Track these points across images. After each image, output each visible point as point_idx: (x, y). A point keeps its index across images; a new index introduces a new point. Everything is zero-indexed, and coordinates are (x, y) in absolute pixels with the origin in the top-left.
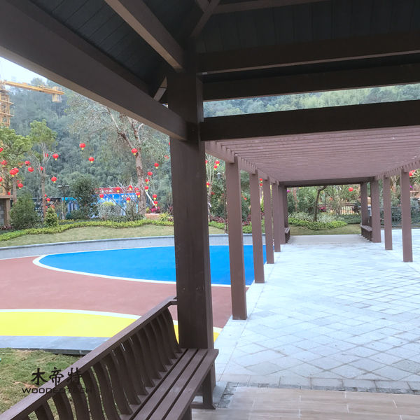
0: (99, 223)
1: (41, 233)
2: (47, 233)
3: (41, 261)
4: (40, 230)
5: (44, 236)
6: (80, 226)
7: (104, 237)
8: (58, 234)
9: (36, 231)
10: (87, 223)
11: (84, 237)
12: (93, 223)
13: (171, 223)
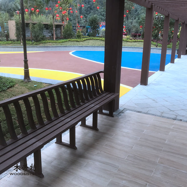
0: (99, 38)
1: (74, 41)
2: (77, 41)
3: (73, 53)
4: (74, 40)
5: (75, 42)
6: (91, 39)
7: (100, 45)
8: (81, 42)
9: (72, 40)
10: (94, 38)
11: (92, 44)
12: (96, 38)
13: (131, 41)
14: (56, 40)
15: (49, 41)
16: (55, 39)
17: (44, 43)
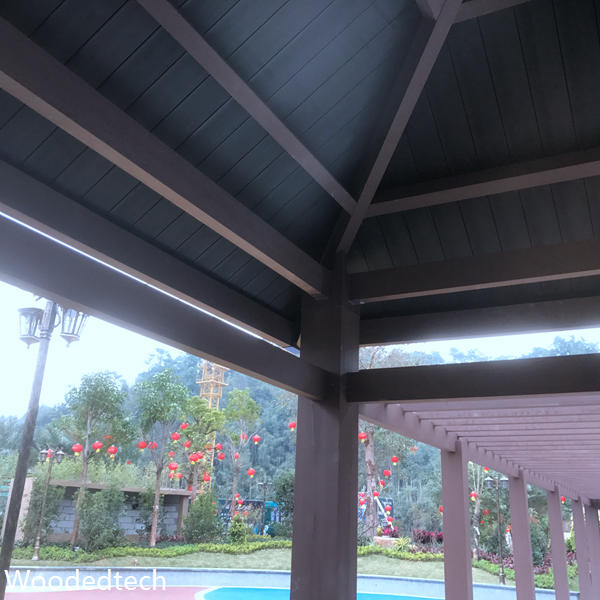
2: (229, 552)
4: (219, 547)
9: (213, 547)
11: (278, 564)
13: (412, 556)
14: (156, 546)
15: (133, 549)
16: (153, 543)
17: (114, 556)
